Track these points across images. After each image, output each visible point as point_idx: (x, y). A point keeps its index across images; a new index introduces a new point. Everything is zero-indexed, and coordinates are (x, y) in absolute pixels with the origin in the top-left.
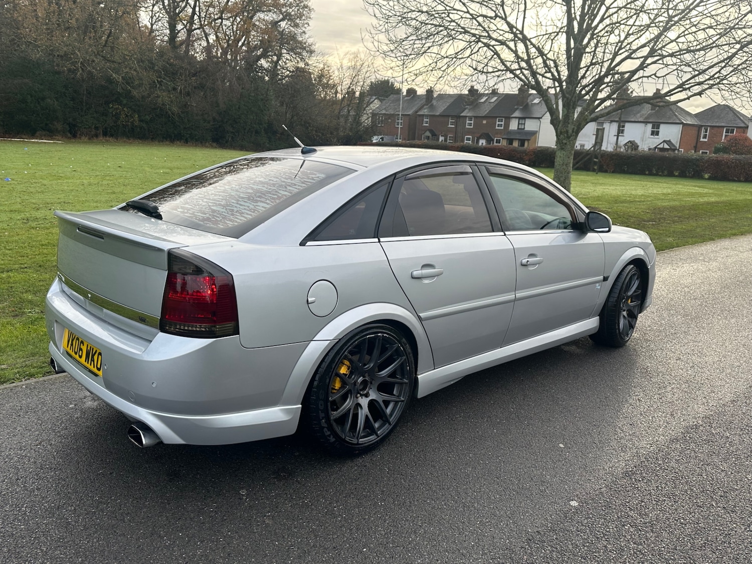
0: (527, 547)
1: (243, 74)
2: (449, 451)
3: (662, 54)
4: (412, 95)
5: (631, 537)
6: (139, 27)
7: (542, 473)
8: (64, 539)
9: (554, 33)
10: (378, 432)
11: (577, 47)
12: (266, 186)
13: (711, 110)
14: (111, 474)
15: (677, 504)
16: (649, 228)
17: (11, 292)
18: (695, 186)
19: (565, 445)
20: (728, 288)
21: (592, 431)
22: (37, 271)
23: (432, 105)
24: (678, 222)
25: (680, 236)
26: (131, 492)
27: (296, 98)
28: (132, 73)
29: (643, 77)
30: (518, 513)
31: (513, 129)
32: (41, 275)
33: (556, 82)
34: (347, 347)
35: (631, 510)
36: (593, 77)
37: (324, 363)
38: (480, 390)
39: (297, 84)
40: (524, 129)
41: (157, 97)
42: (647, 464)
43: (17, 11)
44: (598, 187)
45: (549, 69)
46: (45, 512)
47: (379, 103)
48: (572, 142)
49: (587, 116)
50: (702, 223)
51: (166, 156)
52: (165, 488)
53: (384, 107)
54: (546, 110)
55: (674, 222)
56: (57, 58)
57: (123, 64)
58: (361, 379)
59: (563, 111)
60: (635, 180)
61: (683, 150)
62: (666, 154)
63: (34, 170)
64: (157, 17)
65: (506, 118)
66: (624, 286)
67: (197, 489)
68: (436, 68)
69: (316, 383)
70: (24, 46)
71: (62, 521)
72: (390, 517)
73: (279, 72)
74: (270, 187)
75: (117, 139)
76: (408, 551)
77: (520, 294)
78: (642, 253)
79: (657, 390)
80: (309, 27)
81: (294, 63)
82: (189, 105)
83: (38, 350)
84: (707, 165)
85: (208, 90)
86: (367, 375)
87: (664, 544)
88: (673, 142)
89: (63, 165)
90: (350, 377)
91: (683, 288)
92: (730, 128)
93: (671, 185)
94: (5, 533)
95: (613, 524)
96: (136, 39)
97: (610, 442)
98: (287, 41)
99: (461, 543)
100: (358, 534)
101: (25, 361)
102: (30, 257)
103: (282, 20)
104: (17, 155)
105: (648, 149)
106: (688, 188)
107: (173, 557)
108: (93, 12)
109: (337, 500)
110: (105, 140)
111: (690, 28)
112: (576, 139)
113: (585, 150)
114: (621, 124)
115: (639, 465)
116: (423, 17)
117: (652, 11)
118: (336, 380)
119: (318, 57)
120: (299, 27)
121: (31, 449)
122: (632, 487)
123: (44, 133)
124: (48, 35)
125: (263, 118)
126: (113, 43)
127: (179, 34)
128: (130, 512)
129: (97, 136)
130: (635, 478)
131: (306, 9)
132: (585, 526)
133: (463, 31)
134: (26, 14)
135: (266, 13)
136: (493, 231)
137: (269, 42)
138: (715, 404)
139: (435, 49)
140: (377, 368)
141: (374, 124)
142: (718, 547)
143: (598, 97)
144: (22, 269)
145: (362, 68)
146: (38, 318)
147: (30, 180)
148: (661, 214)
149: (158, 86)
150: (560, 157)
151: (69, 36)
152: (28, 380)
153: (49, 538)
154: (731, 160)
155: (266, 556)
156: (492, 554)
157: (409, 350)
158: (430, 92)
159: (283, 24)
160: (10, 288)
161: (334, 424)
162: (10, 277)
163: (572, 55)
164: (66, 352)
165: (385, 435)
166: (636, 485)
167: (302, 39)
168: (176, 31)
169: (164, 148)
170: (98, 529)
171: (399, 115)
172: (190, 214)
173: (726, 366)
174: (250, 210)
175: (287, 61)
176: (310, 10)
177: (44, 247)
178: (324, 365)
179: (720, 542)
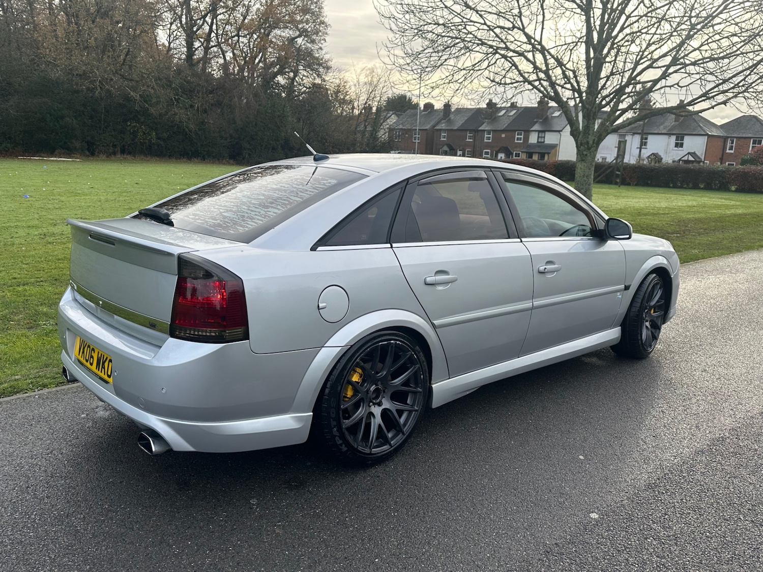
0: (545, 559)
1: (259, 91)
2: (464, 462)
3: (685, 63)
4: (430, 110)
5: (654, 551)
6: (157, 46)
7: (561, 485)
8: (72, 546)
9: (573, 43)
10: (392, 442)
11: (597, 56)
12: (277, 192)
13: (737, 121)
14: (121, 482)
15: (702, 517)
16: (673, 240)
17: (27, 305)
18: (721, 199)
19: (586, 456)
20: (755, 300)
21: (614, 442)
22: (53, 285)
23: (450, 119)
24: (703, 234)
25: (706, 248)
26: (141, 501)
27: (312, 115)
28: (149, 91)
29: (665, 86)
30: (535, 524)
31: (532, 142)
32: (57, 288)
33: (576, 93)
34: (359, 353)
35: (654, 523)
36: (614, 87)
37: (335, 370)
38: (498, 402)
39: (313, 100)
40: (544, 142)
41: (174, 114)
42: (671, 477)
43: (37, 31)
44: (621, 200)
45: (569, 80)
46: (54, 520)
47: (397, 118)
48: (592, 153)
49: (608, 127)
50: (728, 235)
51: (183, 173)
52: (175, 497)
53: (401, 122)
54: (567, 122)
55: (700, 234)
56: (76, 77)
57: (141, 82)
58: (373, 388)
59: (583, 122)
60: (659, 193)
61: (708, 162)
62: (691, 166)
63: (52, 187)
64: (175, 35)
65: (525, 131)
66: (647, 295)
67: (207, 498)
68: (453, 81)
69: (327, 391)
70: (44, 65)
71: (71, 528)
72: (403, 528)
73: (296, 89)
74: (281, 193)
75: (135, 157)
76: (422, 562)
77: (538, 302)
78: (665, 262)
79: (681, 402)
80: (326, 43)
81: (311, 79)
82: (206, 123)
83: (51, 361)
84: (733, 177)
85: (225, 107)
86: (379, 383)
87: (689, 557)
88: (698, 154)
89: (80, 183)
90: (362, 385)
91: (709, 300)
92: (758, 139)
93: (696, 198)
94: (14, 540)
95: (635, 537)
96: (154, 56)
97: (631, 454)
98: (304, 57)
99: (476, 554)
100: (370, 545)
101: (38, 372)
102: (46, 271)
103: (299, 36)
104: (36, 173)
105: (671, 161)
106: (714, 201)
107: (182, 566)
108: (111, 31)
109: (349, 510)
110: (123, 158)
111: (713, 36)
112: (596, 150)
113: (607, 162)
114: (644, 137)
115: (662, 477)
116: (440, 30)
117: (673, 19)
118: (348, 388)
119: (335, 73)
120: (316, 43)
121: (42, 458)
122: (655, 499)
123: (63, 151)
124: (67, 55)
125: (280, 135)
126: (131, 62)
127: (197, 52)
128: (139, 520)
129: (114, 154)
130: (658, 491)
131: (323, 25)
132: (606, 539)
133: (480, 42)
134: (46, 34)
135: (282, 29)
136: (509, 238)
137: (286, 58)
138: (742, 416)
139: (452, 62)
140: (390, 376)
141: (391, 139)
142: (746, 562)
143: (619, 108)
144: (38, 282)
145: (379, 83)
146: (52, 330)
147: (48, 197)
148: (686, 226)
149: (175, 103)
150: (581, 168)
151: (88, 55)
152: (41, 391)
153: (57, 546)
154: (758, 172)
155: (276, 565)
156: (508, 566)
157: (423, 358)
158: (447, 106)
159: (300, 41)
160: (25, 301)
161: (346, 433)
162: (26, 290)
163: (592, 65)
164: (77, 360)
165: (398, 446)
166: (659, 497)
167: (318, 55)
168: (194, 49)
169: (182, 165)
170: (107, 537)
171: (416, 130)
172: (201, 220)
173: (755, 378)
174: (261, 216)
175: (304, 78)
176: (326, 26)
177: (60, 261)
178: (336, 373)
179: (748, 556)
